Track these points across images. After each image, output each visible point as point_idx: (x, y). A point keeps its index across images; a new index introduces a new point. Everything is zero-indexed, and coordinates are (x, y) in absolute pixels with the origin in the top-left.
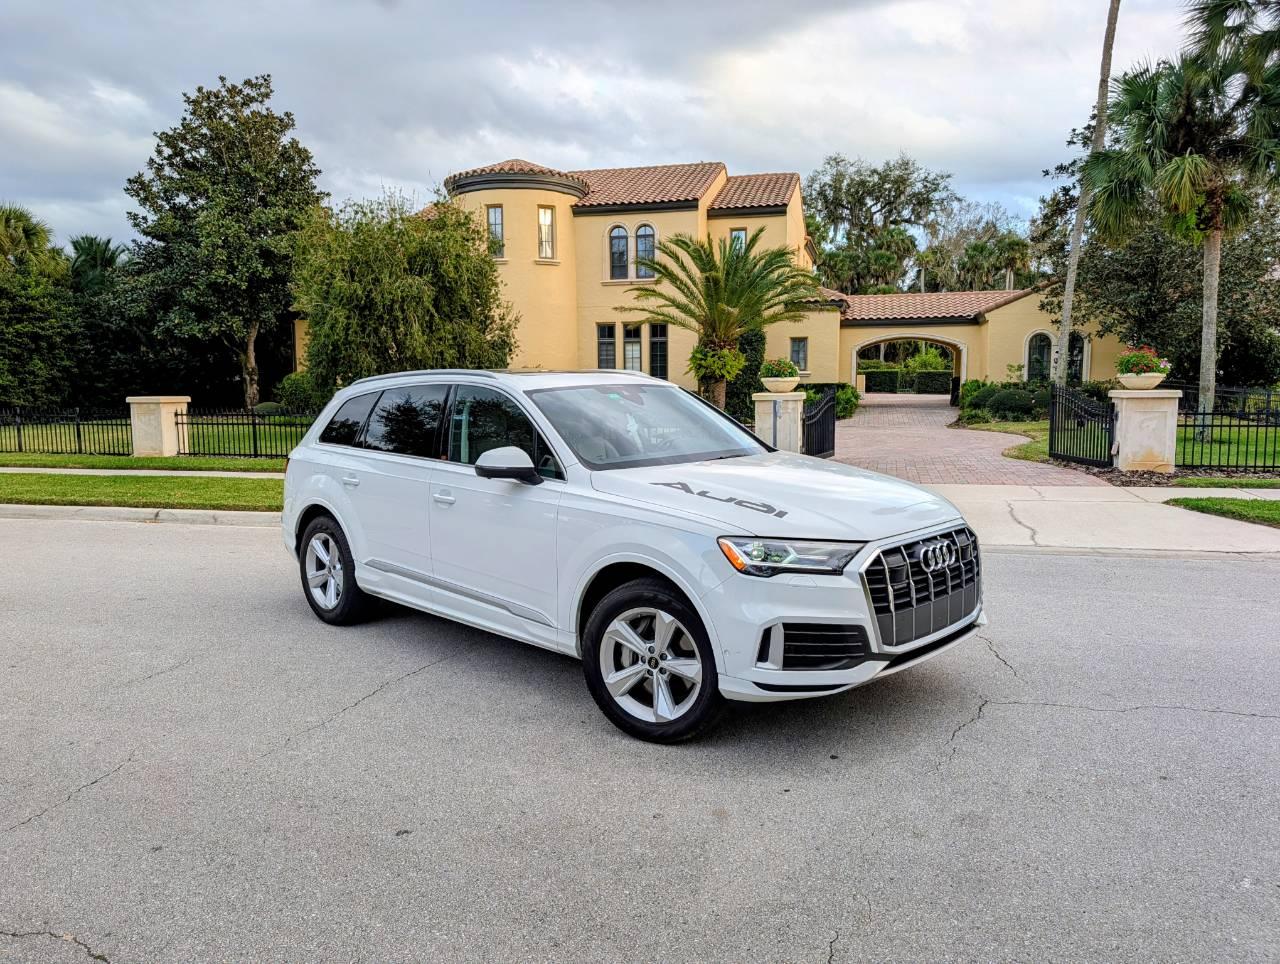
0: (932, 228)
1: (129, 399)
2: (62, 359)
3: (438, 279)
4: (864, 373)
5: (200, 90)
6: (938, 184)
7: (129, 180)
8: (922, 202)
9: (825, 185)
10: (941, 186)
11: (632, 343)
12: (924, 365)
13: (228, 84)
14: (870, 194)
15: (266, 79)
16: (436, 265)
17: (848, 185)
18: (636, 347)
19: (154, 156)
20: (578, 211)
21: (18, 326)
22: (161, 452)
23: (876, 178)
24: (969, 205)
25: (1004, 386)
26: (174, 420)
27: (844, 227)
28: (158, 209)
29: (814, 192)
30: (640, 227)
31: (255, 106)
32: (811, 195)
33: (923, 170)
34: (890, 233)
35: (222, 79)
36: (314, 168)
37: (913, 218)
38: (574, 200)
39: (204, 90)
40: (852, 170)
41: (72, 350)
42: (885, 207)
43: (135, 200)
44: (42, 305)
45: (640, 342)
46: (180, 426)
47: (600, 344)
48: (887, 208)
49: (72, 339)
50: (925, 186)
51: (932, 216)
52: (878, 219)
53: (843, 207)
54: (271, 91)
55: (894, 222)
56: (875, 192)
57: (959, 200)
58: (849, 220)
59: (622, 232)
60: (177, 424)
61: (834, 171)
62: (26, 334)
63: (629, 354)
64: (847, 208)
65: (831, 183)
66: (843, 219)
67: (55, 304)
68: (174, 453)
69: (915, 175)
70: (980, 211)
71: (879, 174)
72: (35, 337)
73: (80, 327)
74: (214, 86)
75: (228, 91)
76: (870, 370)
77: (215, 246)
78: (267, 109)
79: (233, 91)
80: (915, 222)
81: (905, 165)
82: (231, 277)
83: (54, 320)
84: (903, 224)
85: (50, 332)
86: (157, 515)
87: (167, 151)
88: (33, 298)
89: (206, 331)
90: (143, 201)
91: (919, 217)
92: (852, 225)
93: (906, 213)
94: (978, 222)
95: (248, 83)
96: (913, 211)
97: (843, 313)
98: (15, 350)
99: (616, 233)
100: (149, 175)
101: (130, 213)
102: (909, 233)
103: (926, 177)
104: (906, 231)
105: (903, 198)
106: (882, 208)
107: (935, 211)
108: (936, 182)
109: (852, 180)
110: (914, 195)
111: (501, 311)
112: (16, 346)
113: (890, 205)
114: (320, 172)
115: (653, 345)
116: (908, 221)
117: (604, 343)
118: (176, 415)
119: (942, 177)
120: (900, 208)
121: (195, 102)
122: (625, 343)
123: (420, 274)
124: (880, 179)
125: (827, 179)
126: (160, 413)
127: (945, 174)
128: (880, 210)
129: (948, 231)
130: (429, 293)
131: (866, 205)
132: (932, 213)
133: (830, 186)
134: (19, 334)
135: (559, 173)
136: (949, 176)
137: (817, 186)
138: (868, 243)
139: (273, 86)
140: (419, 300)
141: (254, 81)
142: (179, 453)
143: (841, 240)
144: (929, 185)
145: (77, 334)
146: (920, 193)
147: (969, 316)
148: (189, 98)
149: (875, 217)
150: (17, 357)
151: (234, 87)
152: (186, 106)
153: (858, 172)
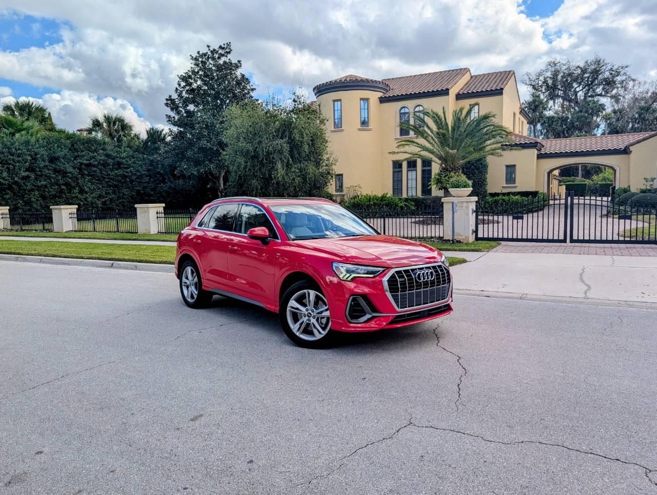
0: (616, 98)
1: (136, 206)
2: (136, 186)
3: (291, 141)
4: (564, 185)
5: (198, 52)
6: (620, 72)
7: (166, 99)
8: (609, 83)
9: (547, 77)
10: (622, 73)
11: (412, 170)
12: (604, 179)
13: (212, 49)
14: (575, 80)
15: (229, 44)
16: (291, 133)
17: (562, 76)
18: (414, 173)
19: (177, 86)
20: (382, 100)
21: (116, 172)
22: (150, 232)
23: (579, 71)
24: (639, 83)
25: (643, 191)
26: (156, 216)
27: (559, 101)
28: (178, 113)
29: (540, 82)
30: (416, 107)
31: (223, 59)
32: (538, 84)
33: (610, 64)
34: (588, 103)
35: (208, 46)
36: (252, 87)
37: (603, 93)
38: (380, 94)
39: (201, 53)
40: (564, 67)
41: (141, 182)
42: (584, 88)
43: (169, 109)
44: (127, 161)
45: (416, 170)
46: (159, 218)
47: (394, 172)
48: (587, 88)
49: (141, 177)
50: (611, 74)
51: (614, 92)
52: (581, 95)
53: (559, 89)
54: (231, 50)
55: (592, 96)
56: (579, 79)
57: (634, 80)
58: (562, 97)
59: (407, 110)
60: (157, 217)
61: (553, 69)
62: (120, 175)
63: (410, 177)
64: (561, 90)
65: (551, 76)
66: (558, 96)
67: (133, 160)
68: (156, 232)
69: (604, 67)
70: (647, 86)
71: (581, 68)
72: (124, 177)
73: (144, 171)
74: (204, 50)
75: (212, 52)
76: (568, 183)
77: (202, 128)
78: (229, 59)
79: (214, 51)
80: (604, 96)
81: (598, 62)
82: (209, 144)
83: (132, 168)
84: (598, 97)
85: (130, 174)
86: (112, 264)
87: (183, 84)
88: (123, 158)
89: (198, 170)
90: (172, 109)
91: (607, 92)
92: (564, 99)
93: (599, 90)
94: (647, 93)
95: (220, 47)
96: (603, 89)
97: (539, 150)
98: (115, 183)
99: (403, 111)
100: (175, 96)
101: (167, 115)
102: (600, 102)
103: (612, 68)
104: (598, 101)
105: (596, 82)
106: (583, 88)
107: (618, 88)
108: (618, 71)
109: (564, 73)
110: (605, 80)
111: (328, 156)
112: (115, 181)
113: (590, 86)
114: (255, 89)
115: (423, 171)
116: (601, 95)
117: (396, 172)
118: (157, 213)
119: (622, 67)
120: (595, 87)
121: (196, 59)
122: (408, 171)
123: (282, 138)
124: (582, 71)
125: (549, 74)
126: (149, 212)
127: (624, 64)
128: (582, 90)
129: (627, 99)
130: (286, 147)
131: (573, 87)
132: (615, 89)
133: (551, 78)
134: (117, 176)
135: (371, 80)
136: (627, 67)
137: (542, 78)
138: (575, 109)
139: (232, 48)
140: (281, 152)
141: (223, 46)
142: (159, 232)
143: (557, 107)
144: (613, 73)
145: (143, 174)
146: (608, 78)
147: (621, 148)
148: (192, 57)
149: (578, 94)
150: (116, 186)
151: (214, 50)
152: (192, 61)
153: (569, 69)
